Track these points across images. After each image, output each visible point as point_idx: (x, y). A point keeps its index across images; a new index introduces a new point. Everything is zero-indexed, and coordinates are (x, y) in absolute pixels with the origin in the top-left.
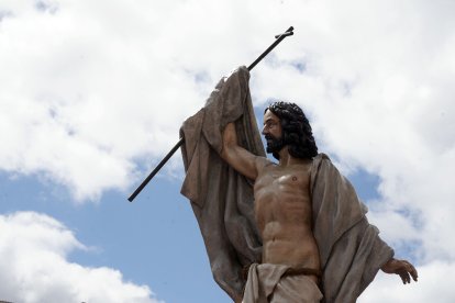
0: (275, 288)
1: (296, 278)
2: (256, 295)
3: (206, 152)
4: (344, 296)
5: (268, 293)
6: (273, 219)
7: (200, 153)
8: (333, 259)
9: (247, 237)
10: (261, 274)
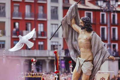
0: (83, 64)
1: (87, 62)
2: (79, 66)
3: (67, 26)
4: (98, 65)
5: (81, 65)
6: (82, 47)
7: (66, 26)
8: (96, 57)
9: (78, 47)
10: (80, 60)
